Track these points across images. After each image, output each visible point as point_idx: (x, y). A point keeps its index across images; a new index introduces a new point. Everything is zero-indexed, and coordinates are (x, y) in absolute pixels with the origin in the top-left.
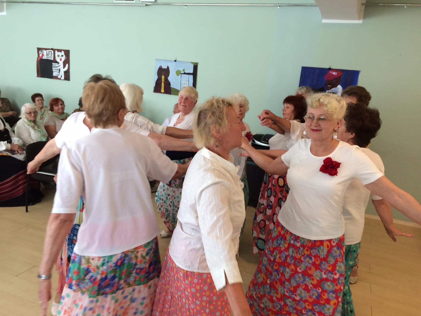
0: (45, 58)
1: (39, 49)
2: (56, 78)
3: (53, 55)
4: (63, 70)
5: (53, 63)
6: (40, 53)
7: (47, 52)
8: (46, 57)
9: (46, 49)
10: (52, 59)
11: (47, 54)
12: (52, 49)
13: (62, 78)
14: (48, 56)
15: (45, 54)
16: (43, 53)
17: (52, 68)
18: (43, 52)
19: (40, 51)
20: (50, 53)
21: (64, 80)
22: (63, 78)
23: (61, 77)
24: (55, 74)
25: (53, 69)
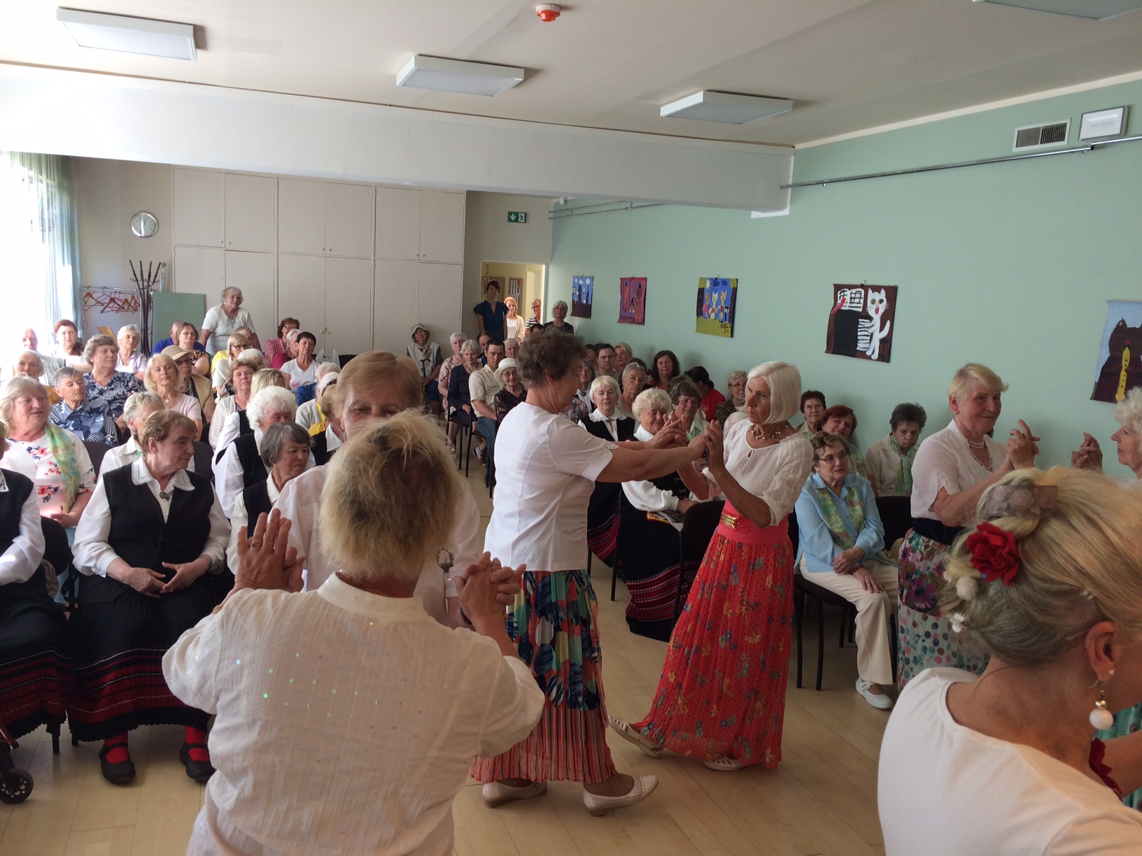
0: (847, 308)
1: (838, 288)
2: (862, 355)
3: (862, 301)
4: (878, 336)
5: (860, 320)
6: (839, 296)
7: (851, 294)
8: (849, 304)
9: (850, 287)
10: (860, 310)
11: (851, 298)
12: (862, 286)
13: (873, 357)
14: (853, 303)
15: (848, 299)
16: (844, 295)
17: (857, 332)
18: (845, 293)
19: (839, 292)
20: (858, 295)
21: (878, 360)
22: (876, 356)
23: (873, 353)
24: (861, 346)
25: (859, 333)
